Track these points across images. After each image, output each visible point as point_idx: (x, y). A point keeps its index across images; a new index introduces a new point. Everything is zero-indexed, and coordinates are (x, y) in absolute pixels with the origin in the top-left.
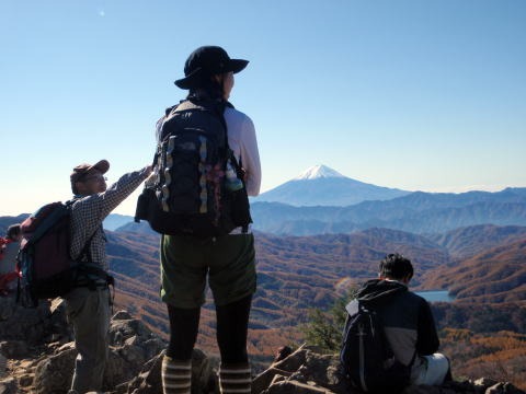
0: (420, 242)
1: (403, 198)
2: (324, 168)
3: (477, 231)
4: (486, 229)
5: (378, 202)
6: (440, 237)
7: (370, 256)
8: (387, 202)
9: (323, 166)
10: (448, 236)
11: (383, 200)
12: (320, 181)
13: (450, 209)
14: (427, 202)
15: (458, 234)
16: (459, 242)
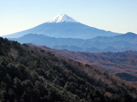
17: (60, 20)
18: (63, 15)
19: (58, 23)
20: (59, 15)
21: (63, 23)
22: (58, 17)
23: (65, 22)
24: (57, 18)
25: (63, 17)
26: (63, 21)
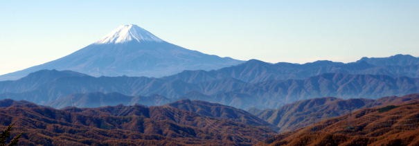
0: (243, 119)
1: (233, 67)
2: (136, 29)
3: (315, 106)
4: (328, 103)
5: (202, 73)
6: (270, 113)
7: (171, 132)
8: (213, 73)
9: (135, 27)
10: (281, 113)
11: (208, 70)
12: (130, 46)
13: (290, 82)
14: (263, 73)
15: (293, 110)
16: (293, 118)
17: (123, 36)
18: (130, 27)
19: (119, 44)
20: (121, 27)
21: (129, 43)
22: (119, 31)
23: (134, 40)
24: (118, 33)
25: (129, 31)
26: (130, 39)
